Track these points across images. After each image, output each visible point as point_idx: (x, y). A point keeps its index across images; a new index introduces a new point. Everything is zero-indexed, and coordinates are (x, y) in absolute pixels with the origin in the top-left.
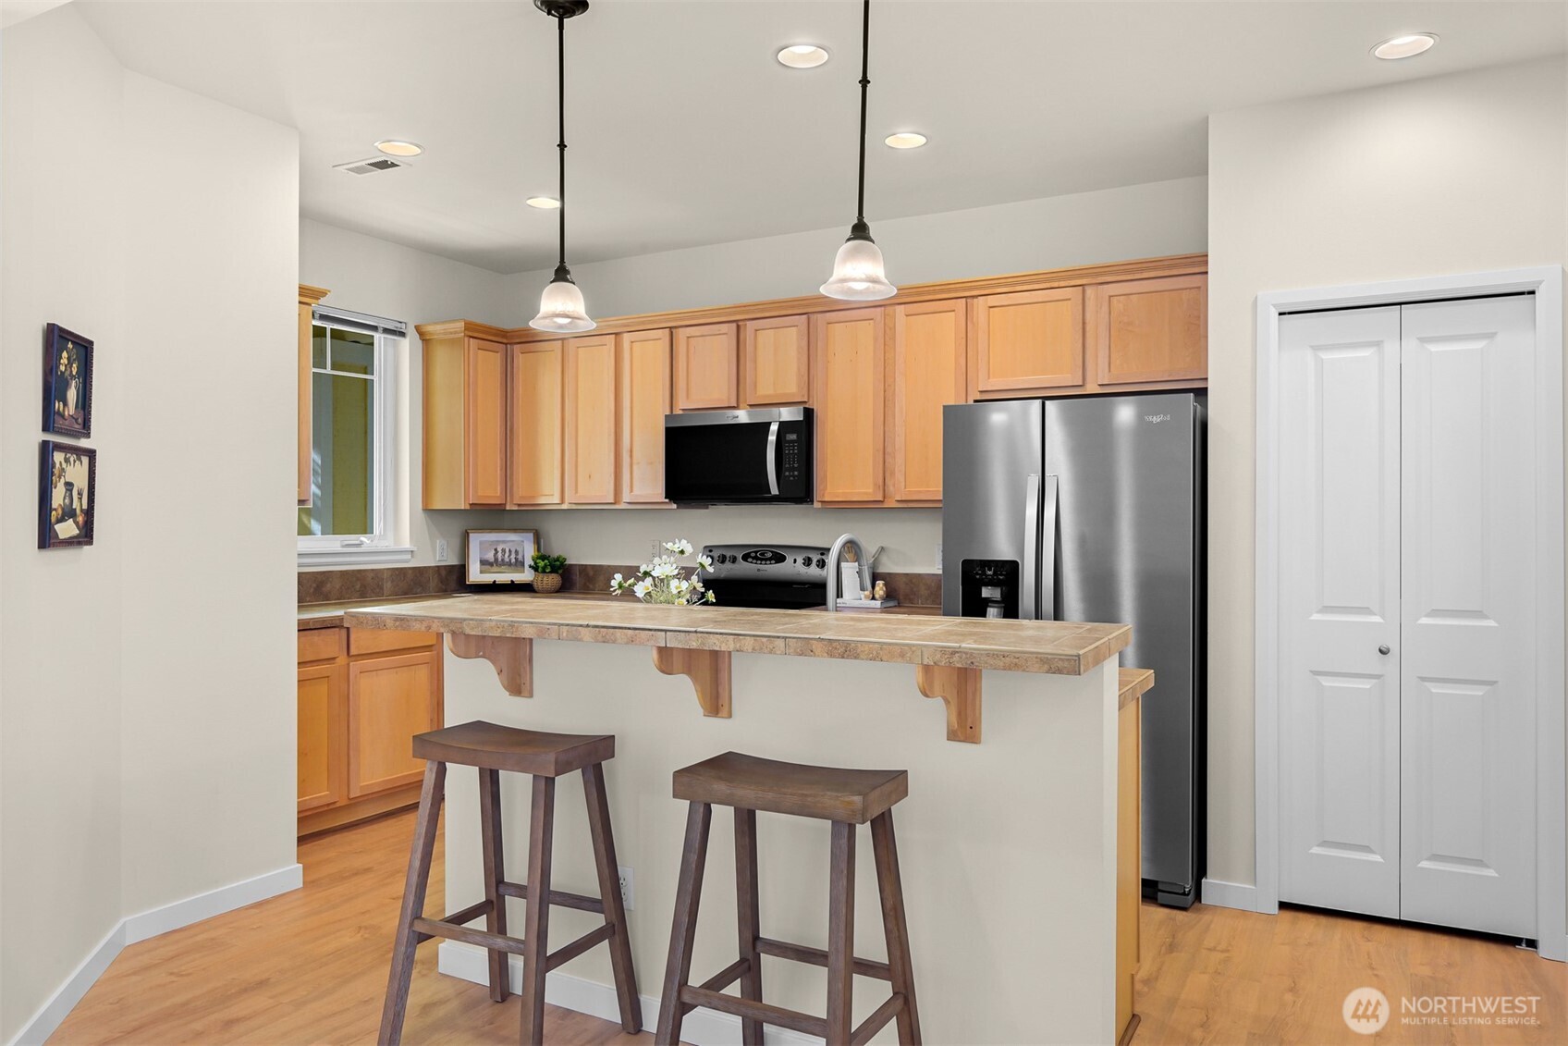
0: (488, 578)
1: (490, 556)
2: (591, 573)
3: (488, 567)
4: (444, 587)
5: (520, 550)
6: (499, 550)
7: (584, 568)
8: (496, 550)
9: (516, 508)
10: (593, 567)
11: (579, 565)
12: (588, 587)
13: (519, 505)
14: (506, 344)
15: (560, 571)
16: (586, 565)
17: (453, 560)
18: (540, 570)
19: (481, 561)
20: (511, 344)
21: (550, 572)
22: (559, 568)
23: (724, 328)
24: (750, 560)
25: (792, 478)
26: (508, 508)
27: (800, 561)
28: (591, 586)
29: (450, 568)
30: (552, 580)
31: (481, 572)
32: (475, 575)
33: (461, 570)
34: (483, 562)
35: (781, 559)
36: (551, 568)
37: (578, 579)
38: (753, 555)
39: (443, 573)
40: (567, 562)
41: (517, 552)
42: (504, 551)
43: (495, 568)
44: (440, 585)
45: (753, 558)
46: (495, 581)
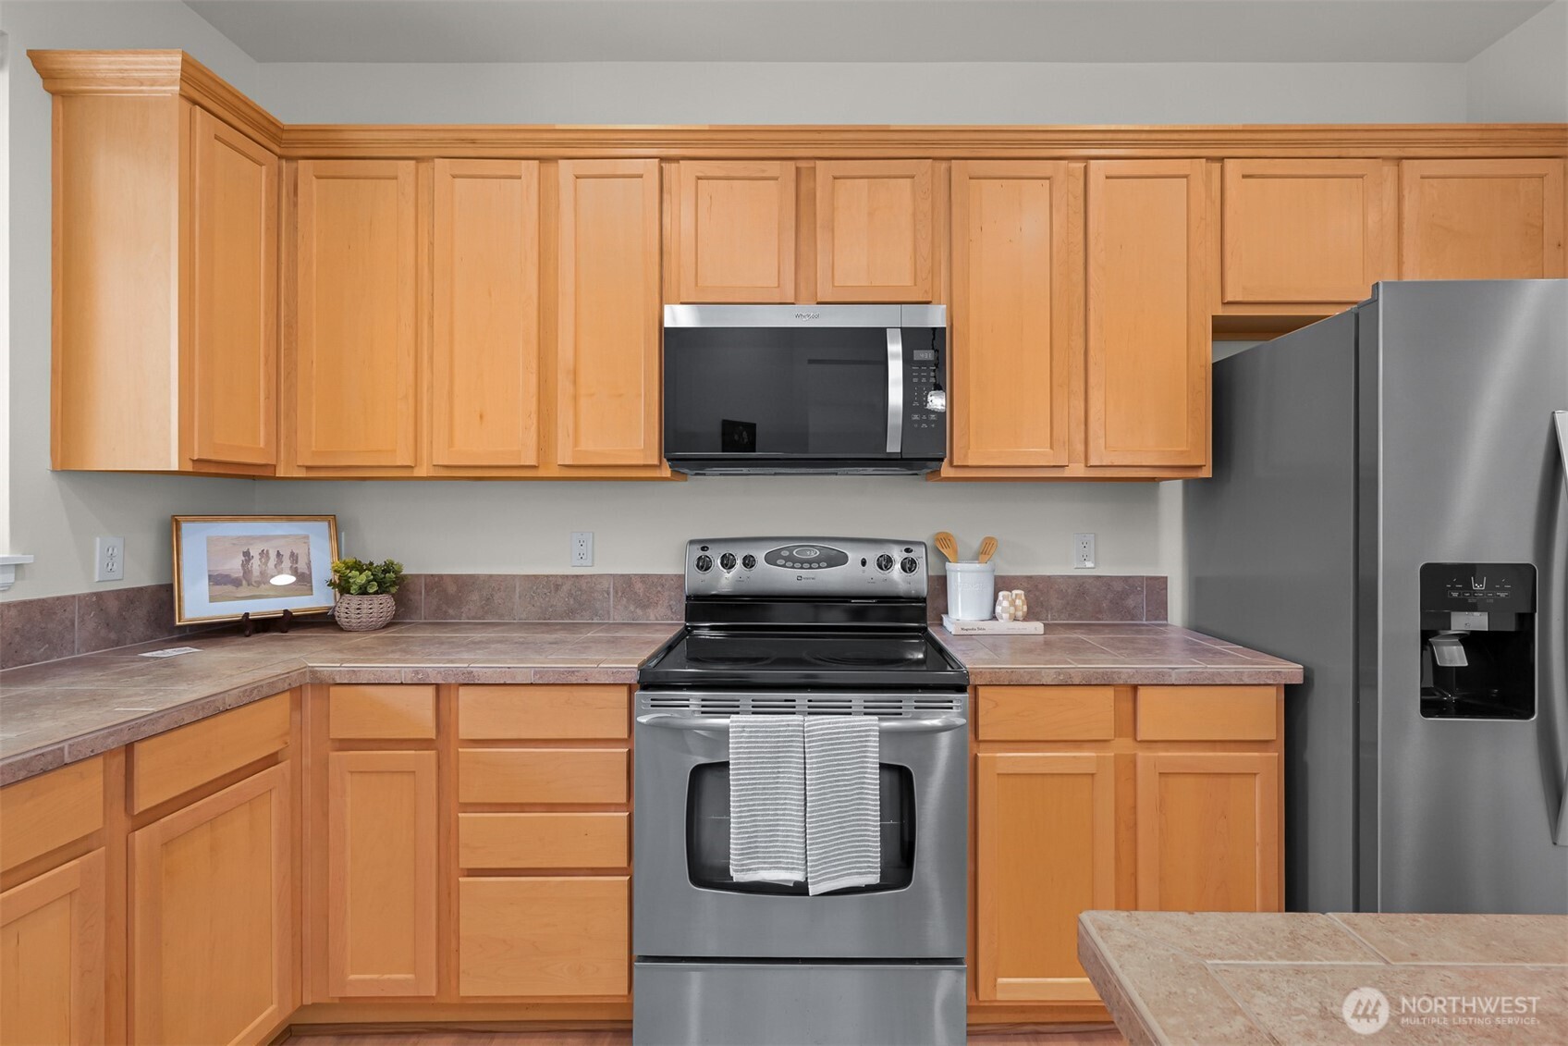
0: (231, 610)
1: (234, 566)
2: (452, 589)
3: (230, 588)
4: (113, 636)
5: (300, 551)
6: (255, 552)
7: (435, 582)
8: (247, 554)
9: (303, 474)
10: (455, 578)
11: (426, 576)
12: (446, 614)
13: (309, 468)
14: (280, 157)
15: (394, 590)
16: (441, 577)
17: (141, 576)
18: (354, 589)
19: (210, 577)
20: (288, 159)
21: (376, 593)
22: (394, 583)
23: (773, 168)
24: (781, 562)
25: (924, 425)
26: (281, 473)
27: (872, 564)
28: (451, 611)
29: (130, 597)
30: (381, 606)
31: (213, 599)
32: (197, 604)
33: (164, 597)
34: (216, 580)
35: (840, 559)
36: (380, 585)
37: (421, 599)
38: (785, 553)
39: (113, 606)
40: (404, 572)
41: (294, 557)
42: (264, 554)
43: (244, 590)
44: (103, 633)
45: (787, 559)
46: (247, 614)
